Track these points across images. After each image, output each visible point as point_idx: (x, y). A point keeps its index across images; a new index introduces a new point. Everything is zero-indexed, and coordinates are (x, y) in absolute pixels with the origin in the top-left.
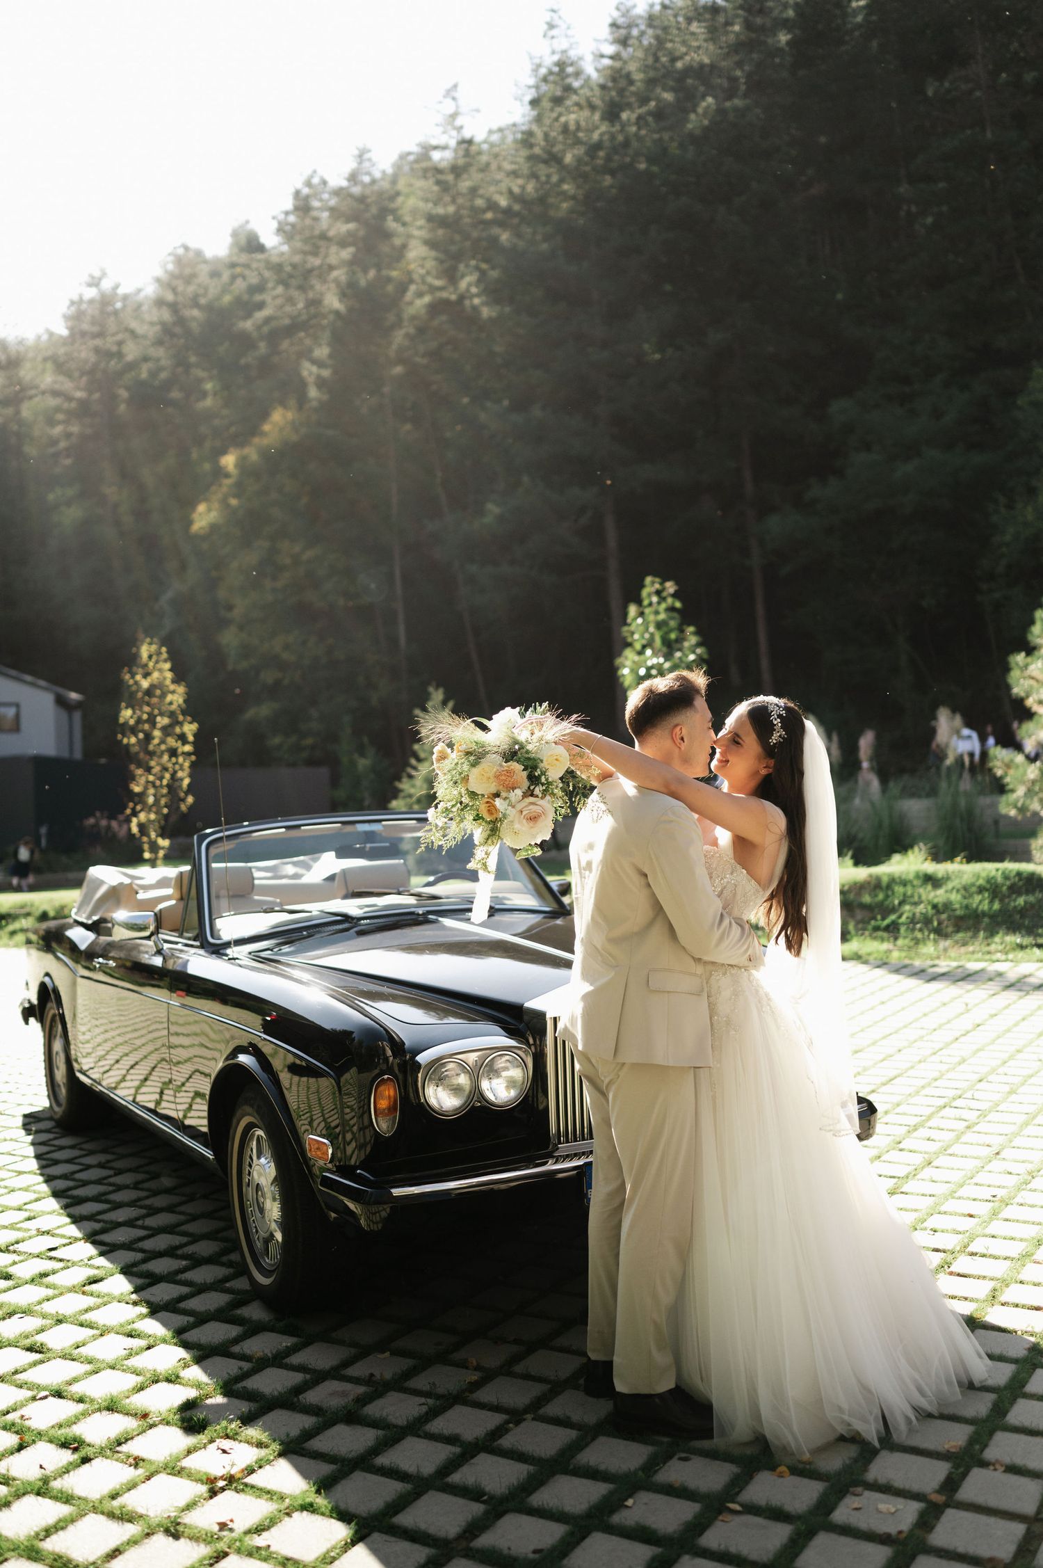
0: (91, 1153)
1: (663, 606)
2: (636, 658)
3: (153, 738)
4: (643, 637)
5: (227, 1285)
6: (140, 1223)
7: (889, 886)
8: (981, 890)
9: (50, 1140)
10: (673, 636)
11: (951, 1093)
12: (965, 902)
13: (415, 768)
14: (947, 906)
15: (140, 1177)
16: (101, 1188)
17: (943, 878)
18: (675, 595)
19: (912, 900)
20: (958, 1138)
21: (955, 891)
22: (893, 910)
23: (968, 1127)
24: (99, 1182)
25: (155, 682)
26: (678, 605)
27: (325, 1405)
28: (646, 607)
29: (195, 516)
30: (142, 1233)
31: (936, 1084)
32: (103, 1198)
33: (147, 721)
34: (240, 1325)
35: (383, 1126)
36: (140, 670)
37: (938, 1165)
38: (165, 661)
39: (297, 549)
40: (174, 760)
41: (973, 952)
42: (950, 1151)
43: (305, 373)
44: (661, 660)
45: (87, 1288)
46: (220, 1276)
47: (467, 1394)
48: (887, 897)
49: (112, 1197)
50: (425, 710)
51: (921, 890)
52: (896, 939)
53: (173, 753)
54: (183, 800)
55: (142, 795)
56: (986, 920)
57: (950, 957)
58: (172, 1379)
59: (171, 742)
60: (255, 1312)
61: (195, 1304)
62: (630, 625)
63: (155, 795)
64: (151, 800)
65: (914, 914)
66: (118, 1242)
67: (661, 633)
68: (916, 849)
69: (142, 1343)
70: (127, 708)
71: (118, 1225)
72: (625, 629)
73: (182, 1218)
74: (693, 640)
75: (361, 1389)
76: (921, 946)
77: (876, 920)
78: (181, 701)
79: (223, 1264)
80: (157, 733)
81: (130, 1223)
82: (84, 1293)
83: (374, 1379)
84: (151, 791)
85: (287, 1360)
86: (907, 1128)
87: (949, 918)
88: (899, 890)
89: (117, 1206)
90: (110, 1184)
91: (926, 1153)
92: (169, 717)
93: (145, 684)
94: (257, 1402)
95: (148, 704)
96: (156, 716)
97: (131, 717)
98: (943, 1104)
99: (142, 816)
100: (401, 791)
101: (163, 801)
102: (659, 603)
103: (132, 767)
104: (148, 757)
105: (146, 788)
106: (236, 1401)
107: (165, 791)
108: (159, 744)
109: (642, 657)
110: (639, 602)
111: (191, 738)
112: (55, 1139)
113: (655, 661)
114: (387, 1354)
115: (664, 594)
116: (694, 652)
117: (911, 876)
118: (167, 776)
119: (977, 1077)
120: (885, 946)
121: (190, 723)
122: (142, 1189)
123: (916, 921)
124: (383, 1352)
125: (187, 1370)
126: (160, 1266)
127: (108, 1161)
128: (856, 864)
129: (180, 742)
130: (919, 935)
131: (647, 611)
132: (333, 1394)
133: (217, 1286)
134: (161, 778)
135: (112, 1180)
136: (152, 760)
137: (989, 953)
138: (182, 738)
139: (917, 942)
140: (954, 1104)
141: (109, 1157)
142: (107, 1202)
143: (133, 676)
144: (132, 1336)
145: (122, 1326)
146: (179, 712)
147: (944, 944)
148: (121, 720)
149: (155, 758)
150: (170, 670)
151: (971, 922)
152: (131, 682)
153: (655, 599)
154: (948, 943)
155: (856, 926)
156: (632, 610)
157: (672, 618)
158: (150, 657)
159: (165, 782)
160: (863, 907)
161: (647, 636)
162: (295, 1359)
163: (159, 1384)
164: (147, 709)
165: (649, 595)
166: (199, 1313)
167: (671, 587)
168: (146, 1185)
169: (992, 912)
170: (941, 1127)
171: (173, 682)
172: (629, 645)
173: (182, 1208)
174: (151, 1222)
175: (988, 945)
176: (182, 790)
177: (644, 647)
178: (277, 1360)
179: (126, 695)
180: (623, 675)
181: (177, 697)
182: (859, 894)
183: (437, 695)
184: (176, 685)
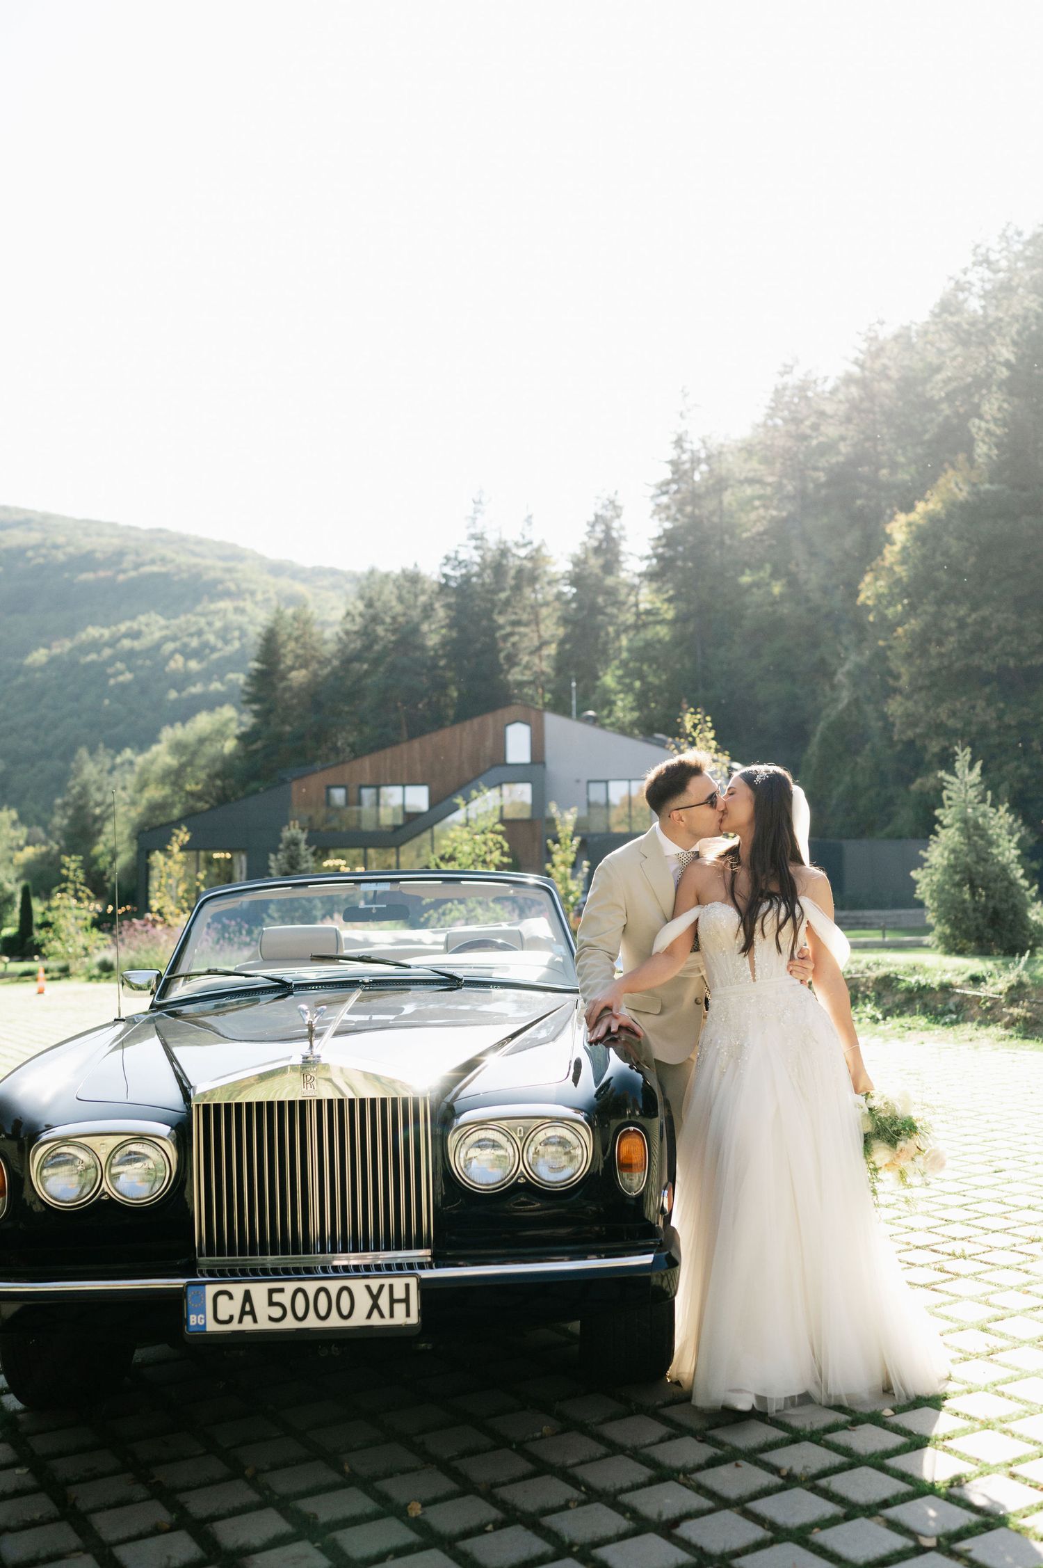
13: (936, 836)
29: (862, 586)
36: (682, 740)
38: (711, 729)
39: (962, 613)
50: (954, 774)
78: (725, 769)
100: (926, 860)
150: (713, 739)
158: (695, 726)
171: (716, 751)
183: (964, 756)
184: (720, 754)
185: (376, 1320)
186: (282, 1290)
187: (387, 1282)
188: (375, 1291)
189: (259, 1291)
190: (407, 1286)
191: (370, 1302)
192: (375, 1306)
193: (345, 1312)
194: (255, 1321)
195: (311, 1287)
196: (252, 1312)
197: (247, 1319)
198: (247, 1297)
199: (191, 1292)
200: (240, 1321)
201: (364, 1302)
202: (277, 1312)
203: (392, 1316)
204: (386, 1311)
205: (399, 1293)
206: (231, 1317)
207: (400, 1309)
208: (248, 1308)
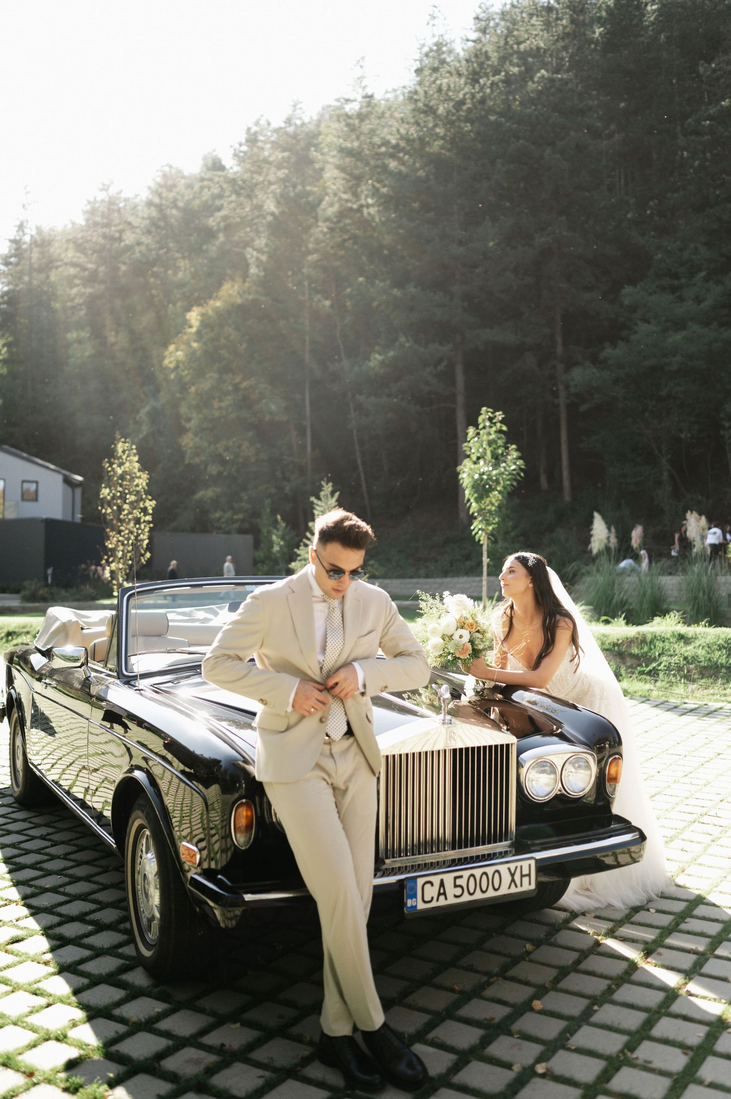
0: (37, 826)
1: (494, 429)
2: (472, 466)
3: (124, 510)
4: (478, 451)
5: (120, 951)
6: (62, 889)
7: (651, 642)
8: (721, 648)
9: (8, 814)
10: (500, 451)
11: (700, 810)
12: (709, 656)
13: (309, 539)
14: (695, 659)
15: (69, 849)
16: (38, 857)
17: (692, 638)
18: (501, 422)
19: (669, 653)
20: (705, 849)
21: (701, 648)
22: (655, 660)
23: (713, 841)
24: (38, 851)
25: (127, 469)
26: (504, 428)
27: (180, 1072)
28: (481, 429)
29: (167, 354)
30: (62, 898)
31: (687, 802)
32: (38, 866)
33: (120, 497)
34: (124, 989)
35: (240, 840)
36: (116, 461)
37: (690, 873)
38: (135, 455)
39: (237, 380)
40: (138, 526)
41: (713, 694)
42: (698, 861)
43: (248, 256)
44: (491, 468)
45: (10, 947)
46: (116, 942)
47: (299, 1068)
48: (651, 649)
49: (45, 866)
50: (319, 498)
51: (676, 646)
52: (656, 681)
53: (138, 521)
54: (143, 555)
55: (113, 550)
56: (724, 670)
57: (696, 697)
58: (61, 1038)
59: (137, 513)
60: (138, 978)
61: (91, 967)
62: (469, 442)
63: (123, 551)
64: (120, 554)
65: (670, 663)
66: (42, 906)
67: (491, 448)
68: (672, 614)
69: (42, 1001)
70: (105, 487)
71: (44, 890)
72: (465, 444)
73: (95, 887)
74: (515, 454)
75: (212, 1058)
76: (674, 688)
77: (642, 666)
78: (144, 484)
79: (119, 931)
80: (126, 506)
81: (54, 890)
82: (6, 951)
83: (224, 1048)
84: (121, 548)
85: (157, 1026)
86: (665, 839)
87: (696, 667)
88: (660, 644)
89: (48, 873)
90: (46, 854)
91: (680, 862)
92: (135, 495)
93: (119, 471)
94: (125, 1065)
95: (121, 485)
96: (126, 494)
97: (109, 495)
98: (693, 820)
99: (113, 566)
100: (299, 555)
101: (129, 555)
102: (491, 427)
103: (108, 530)
104: (119, 524)
105: (117, 546)
106: (109, 1064)
107: (130, 548)
108: (127, 515)
109: (476, 466)
110: (476, 426)
111: (151, 511)
112: (13, 812)
113: (486, 469)
114: (238, 1025)
115: (494, 421)
116: (515, 464)
117: (668, 635)
118: (132, 537)
119: (719, 798)
120: (648, 686)
121: (150, 500)
122: (70, 860)
123: (671, 667)
124: (235, 1022)
125: (75, 1029)
126: (71, 930)
127: (48, 834)
128: (627, 624)
129: (142, 514)
130: (673, 680)
131: (482, 432)
132: (189, 1061)
133: (111, 951)
134: (128, 539)
135: (47, 850)
136: (122, 525)
137: (725, 695)
138: (144, 510)
139: (671, 684)
140: (702, 820)
141: (50, 830)
142: (41, 869)
143: (111, 464)
144: (36, 994)
145: (30, 985)
146: (143, 493)
147: (692, 687)
148: (101, 496)
149: (124, 525)
150: (137, 462)
151: (712, 672)
152: (110, 469)
153: (488, 424)
154: (695, 686)
155: (626, 670)
156: (471, 431)
157: (499, 438)
158: (124, 452)
159: (130, 542)
160: (632, 656)
161: (481, 450)
162: (163, 1025)
163: (50, 1042)
164: (120, 489)
165: (484, 421)
166: (94, 975)
167: (499, 415)
168: (73, 857)
169: (728, 665)
170: (692, 840)
171: (139, 470)
172: (469, 456)
173: (97, 879)
174: (71, 889)
175: (725, 689)
176: (143, 548)
177: (478, 458)
178: (148, 1025)
179: (106, 478)
180: (463, 478)
181: (142, 481)
182: (629, 646)
183: (328, 488)
184: (141, 473)
185: (513, 890)
186: (461, 877)
187: (519, 864)
188: (513, 871)
189: (448, 879)
190: (530, 866)
191: (510, 878)
192: (513, 880)
193: (496, 886)
194: (446, 898)
195: (478, 872)
196: (444, 894)
197: (442, 898)
198: (442, 884)
199: (409, 885)
200: (438, 900)
201: (506, 878)
202: (458, 891)
203: (521, 885)
204: (518, 883)
205: (525, 872)
206: (432, 898)
207: (526, 880)
208: (442, 891)
